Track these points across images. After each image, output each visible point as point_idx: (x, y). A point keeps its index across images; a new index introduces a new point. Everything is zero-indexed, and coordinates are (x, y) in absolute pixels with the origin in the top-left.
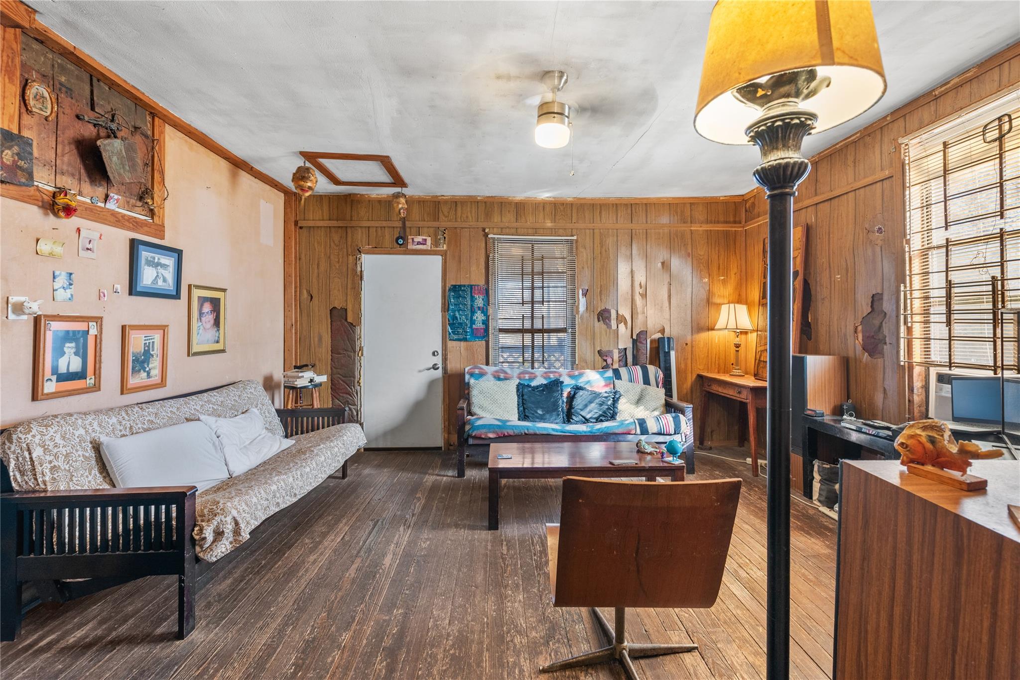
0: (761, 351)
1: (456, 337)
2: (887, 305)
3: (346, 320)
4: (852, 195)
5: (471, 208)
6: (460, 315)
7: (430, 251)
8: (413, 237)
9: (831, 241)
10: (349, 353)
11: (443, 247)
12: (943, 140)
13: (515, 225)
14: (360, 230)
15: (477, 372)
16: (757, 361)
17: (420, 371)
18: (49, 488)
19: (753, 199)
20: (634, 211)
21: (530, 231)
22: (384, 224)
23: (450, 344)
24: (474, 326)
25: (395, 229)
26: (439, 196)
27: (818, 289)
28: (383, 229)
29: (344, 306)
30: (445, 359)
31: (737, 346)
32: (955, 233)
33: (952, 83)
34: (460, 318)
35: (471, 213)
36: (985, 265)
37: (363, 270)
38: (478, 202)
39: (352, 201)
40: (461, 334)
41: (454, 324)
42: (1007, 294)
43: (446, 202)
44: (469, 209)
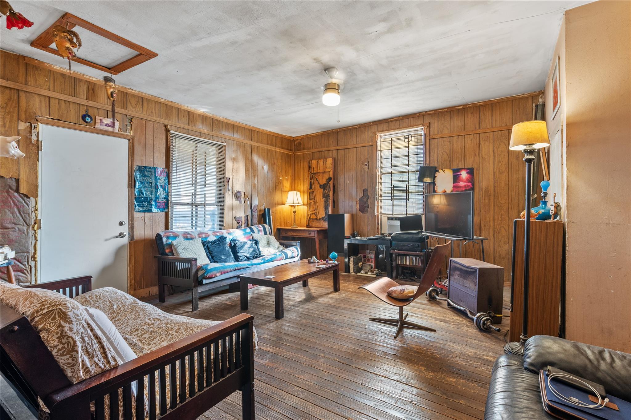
0: (311, 214)
1: (141, 209)
2: (369, 194)
3: (17, 190)
4: (355, 149)
5: (155, 106)
6: (145, 191)
7: (117, 133)
8: (101, 118)
9: (345, 167)
10: (20, 227)
11: (130, 133)
12: (391, 137)
13: (187, 127)
14: (37, 97)
15: (172, 235)
16: (308, 219)
17: (106, 240)
18: (120, 362)
19: (300, 140)
20: (252, 134)
21: (197, 134)
22: (70, 99)
23: (136, 215)
24: (158, 200)
25: (81, 107)
26: (128, 89)
27: (338, 186)
28: (67, 103)
29: (16, 176)
30: (131, 228)
31: (295, 212)
32: (395, 169)
33: (394, 119)
34: (146, 194)
35: (155, 110)
36: (403, 181)
37: (40, 139)
38: (160, 103)
39: (27, 65)
40: (146, 207)
41: (140, 198)
42: (410, 190)
43: (133, 96)
44: (153, 107)
